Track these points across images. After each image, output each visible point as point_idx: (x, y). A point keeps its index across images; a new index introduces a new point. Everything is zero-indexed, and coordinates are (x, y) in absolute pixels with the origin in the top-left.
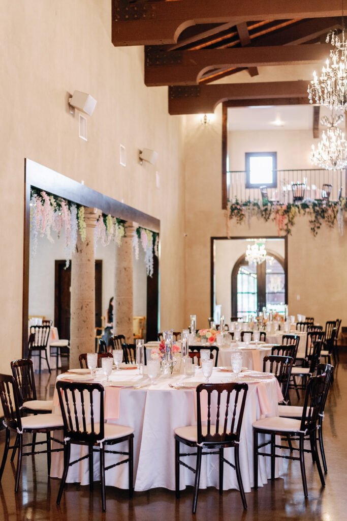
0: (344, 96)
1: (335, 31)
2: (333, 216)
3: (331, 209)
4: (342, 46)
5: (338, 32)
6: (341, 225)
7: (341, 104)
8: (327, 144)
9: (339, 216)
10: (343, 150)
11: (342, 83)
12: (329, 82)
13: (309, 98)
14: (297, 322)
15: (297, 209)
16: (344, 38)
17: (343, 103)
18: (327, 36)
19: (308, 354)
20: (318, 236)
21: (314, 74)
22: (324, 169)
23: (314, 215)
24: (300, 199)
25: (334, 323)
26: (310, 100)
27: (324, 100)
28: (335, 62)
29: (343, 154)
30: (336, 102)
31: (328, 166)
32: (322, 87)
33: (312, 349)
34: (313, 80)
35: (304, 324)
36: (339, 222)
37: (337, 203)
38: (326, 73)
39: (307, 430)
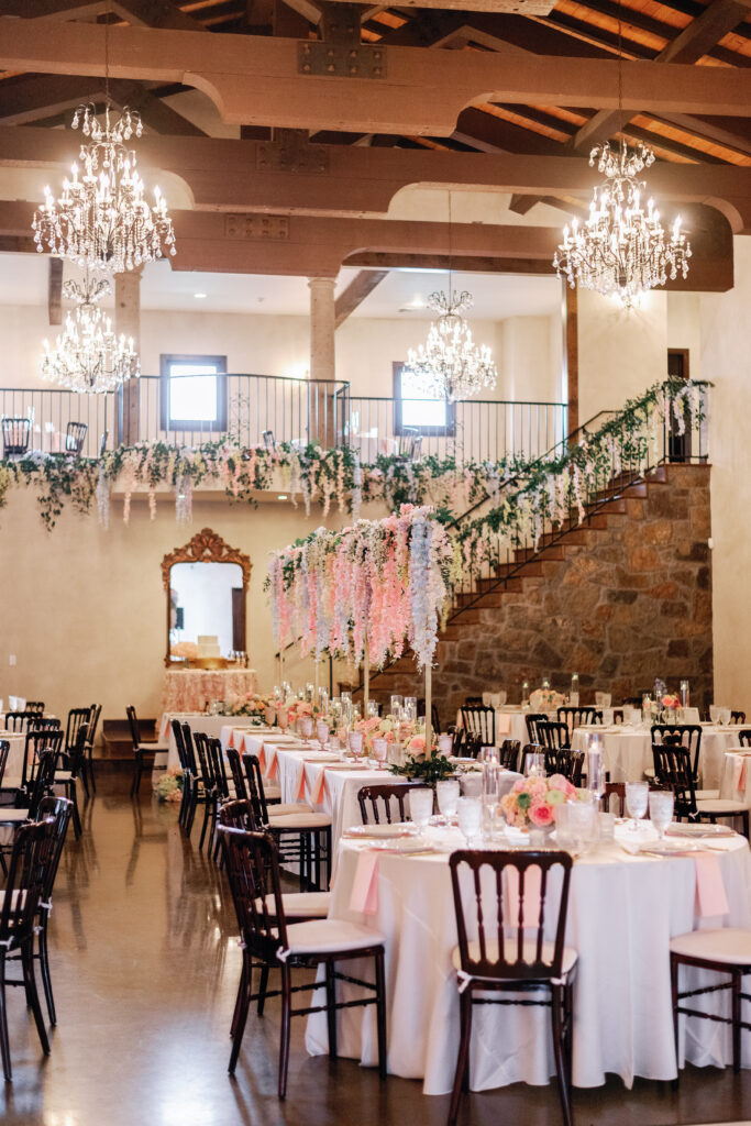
0: (108, 242)
1: (90, 107)
2: (87, 490)
3: (85, 474)
4: (104, 139)
5: (98, 110)
6: (103, 508)
7: (102, 258)
8: (76, 339)
9: (99, 489)
10: (109, 354)
11: (105, 216)
12: (77, 211)
13: (35, 240)
14: (8, 712)
15: (11, 472)
16: (108, 123)
17: (105, 257)
18: (74, 116)
19: (28, 780)
20: (55, 530)
21: (47, 191)
22: (70, 391)
23: (47, 486)
24: (20, 450)
25: (86, 712)
26: (37, 244)
27: (66, 248)
28: (90, 171)
29: (109, 362)
30: (92, 253)
31: (78, 384)
32: (62, 220)
33: (37, 768)
34: (44, 204)
35: (23, 715)
36: (100, 503)
37: (97, 461)
38: (71, 191)
39: (11, 938)
